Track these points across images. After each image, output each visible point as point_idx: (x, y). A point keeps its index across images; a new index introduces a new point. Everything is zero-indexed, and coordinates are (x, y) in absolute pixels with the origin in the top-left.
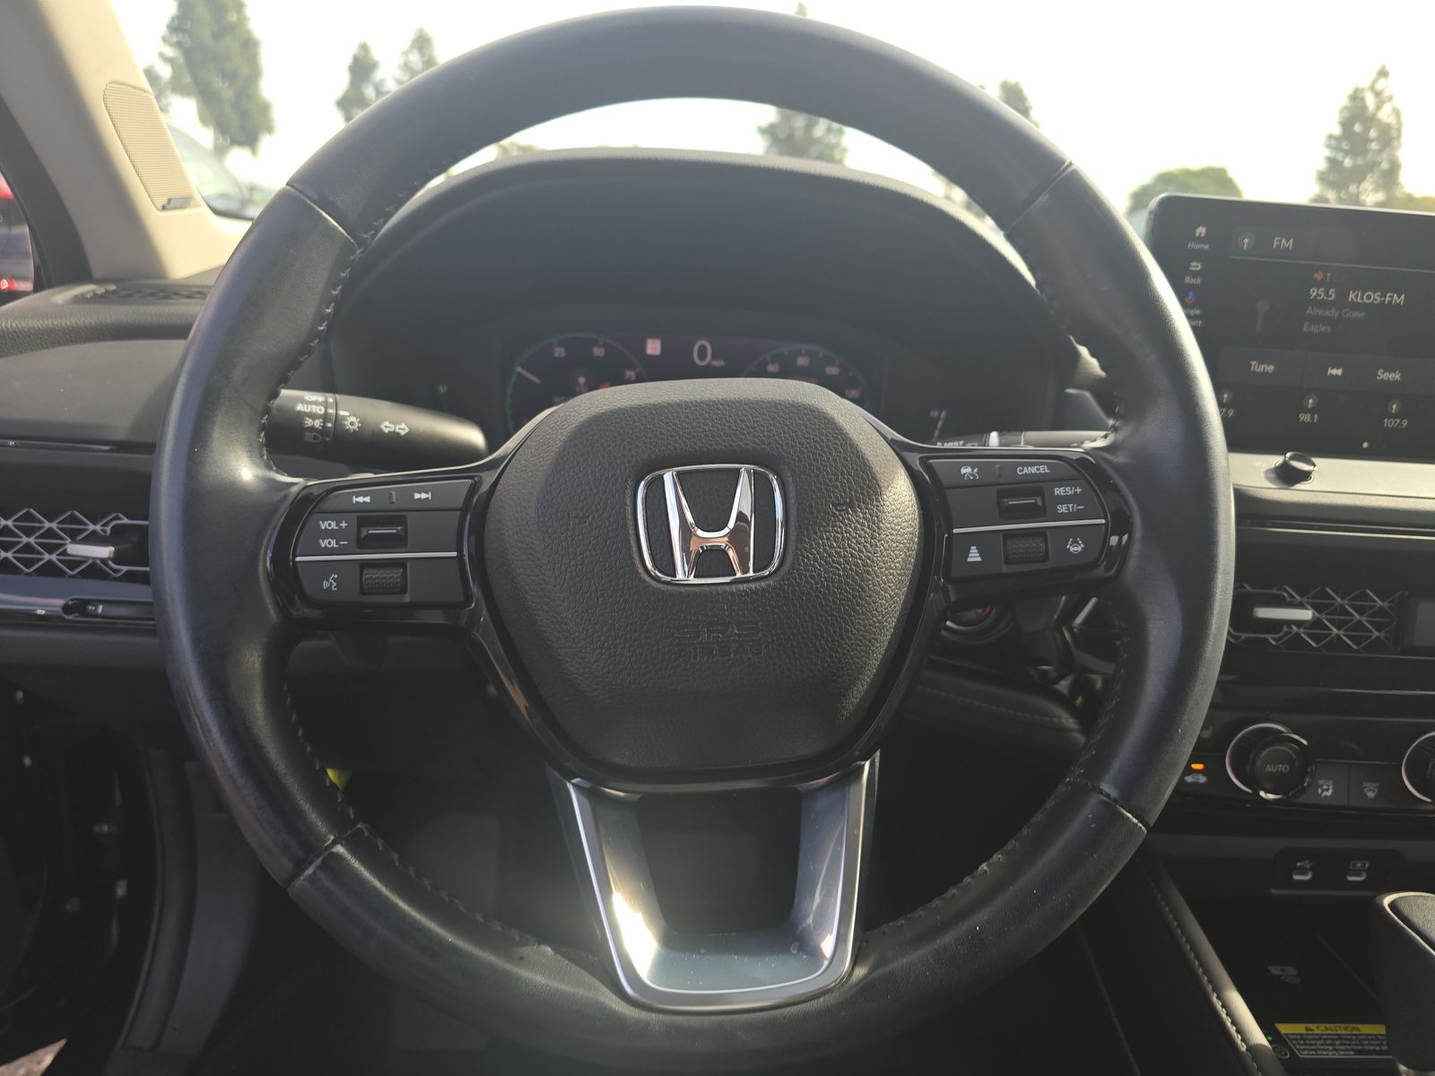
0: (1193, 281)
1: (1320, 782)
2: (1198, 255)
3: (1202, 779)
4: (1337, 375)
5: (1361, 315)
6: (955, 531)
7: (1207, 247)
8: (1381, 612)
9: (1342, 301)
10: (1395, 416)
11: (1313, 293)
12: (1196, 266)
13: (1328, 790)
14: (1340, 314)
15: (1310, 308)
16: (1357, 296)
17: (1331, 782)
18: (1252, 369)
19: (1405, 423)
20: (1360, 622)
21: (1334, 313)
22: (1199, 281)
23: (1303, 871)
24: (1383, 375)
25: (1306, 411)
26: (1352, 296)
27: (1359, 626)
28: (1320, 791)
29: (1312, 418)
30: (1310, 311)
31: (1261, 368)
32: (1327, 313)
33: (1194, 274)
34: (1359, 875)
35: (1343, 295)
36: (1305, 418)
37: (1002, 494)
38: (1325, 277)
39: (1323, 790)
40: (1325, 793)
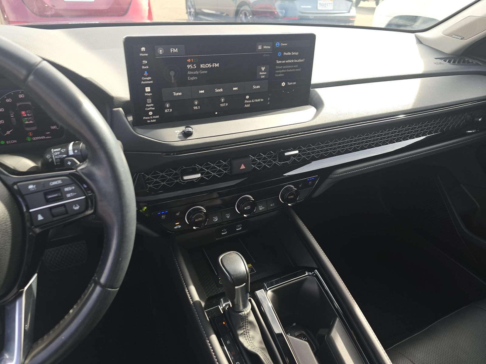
0: (145, 67)
1: (214, 218)
2: (144, 58)
3: (180, 226)
4: (203, 93)
5: (206, 72)
6: (31, 210)
7: (147, 55)
8: (225, 165)
9: (199, 69)
10: (223, 103)
11: (189, 66)
12: (145, 62)
13: (216, 219)
14: (199, 72)
15: (189, 72)
16: (203, 66)
17: (217, 217)
18: (174, 95)
19: (227, 104)
20: (220, 170)
21: (197, 72)
22: (148, 67)
23: (224, 232)
24: (217, 91)
25: (196, 106)
26: (201, 66)
27: (220, 171)
28: (214, 220)
29: (198, 108)
30: (189, 73)
31: (177, 94)
32: (195, 73)
33: (145, 65)
34: (240, 228)
35: (198, 66)
36: (195, 108)
37: (46, 194)
38: (191, 61)
39: (215, 220)
40: (216, 220)
